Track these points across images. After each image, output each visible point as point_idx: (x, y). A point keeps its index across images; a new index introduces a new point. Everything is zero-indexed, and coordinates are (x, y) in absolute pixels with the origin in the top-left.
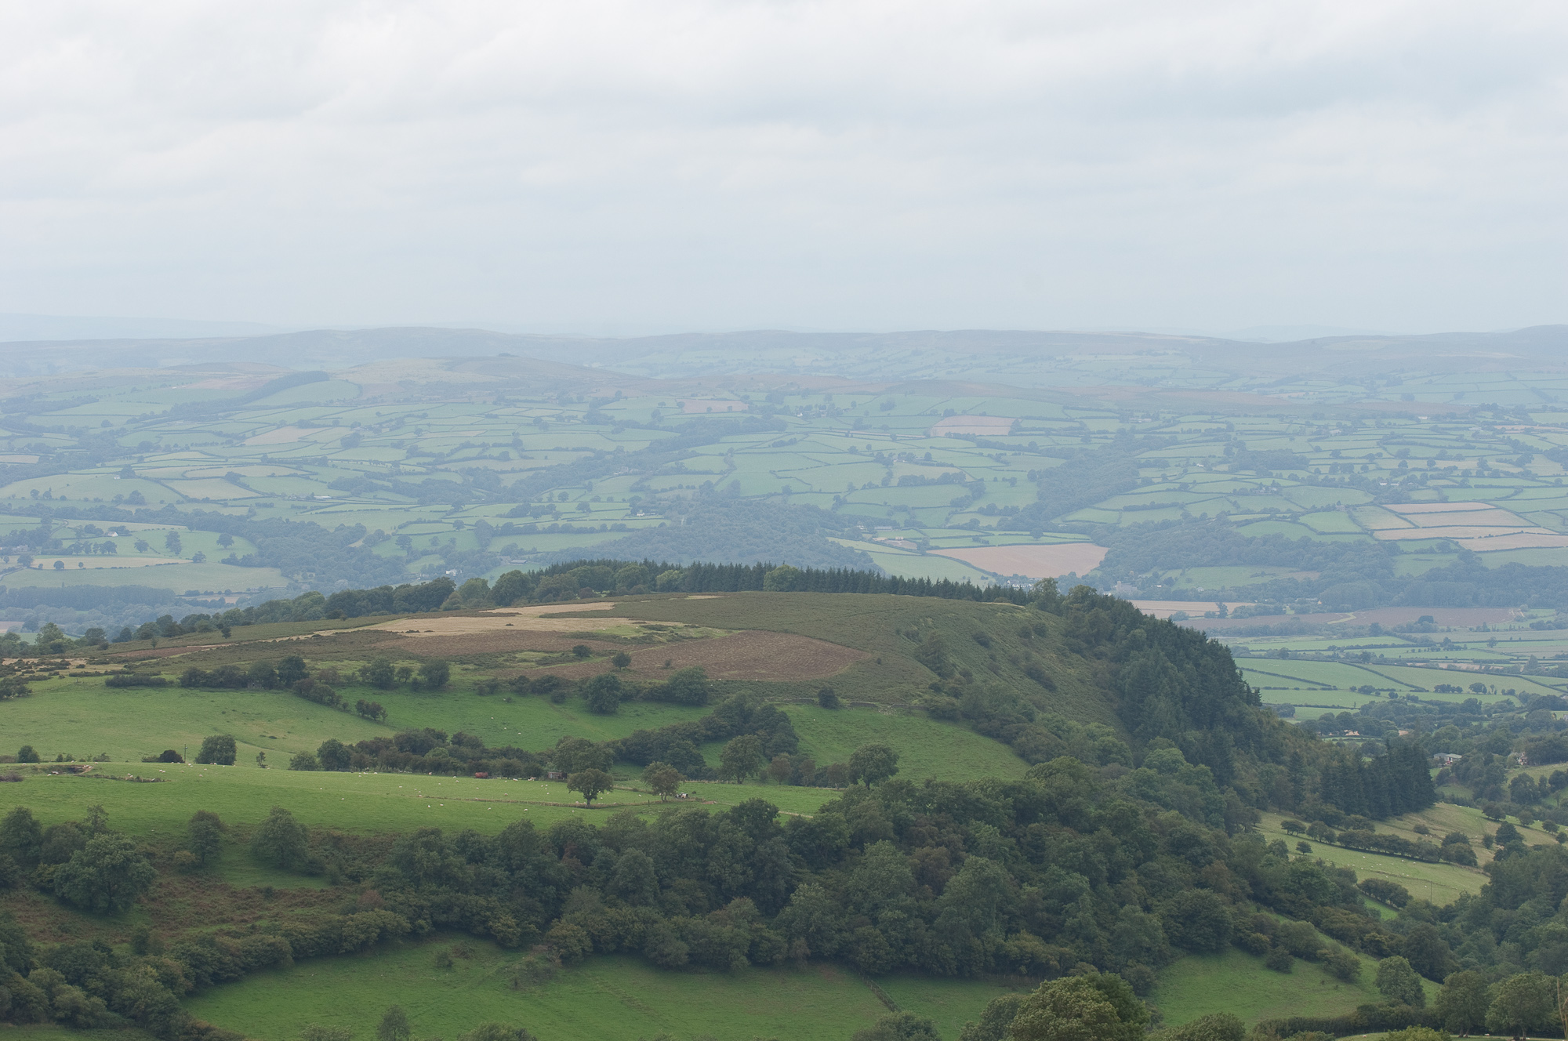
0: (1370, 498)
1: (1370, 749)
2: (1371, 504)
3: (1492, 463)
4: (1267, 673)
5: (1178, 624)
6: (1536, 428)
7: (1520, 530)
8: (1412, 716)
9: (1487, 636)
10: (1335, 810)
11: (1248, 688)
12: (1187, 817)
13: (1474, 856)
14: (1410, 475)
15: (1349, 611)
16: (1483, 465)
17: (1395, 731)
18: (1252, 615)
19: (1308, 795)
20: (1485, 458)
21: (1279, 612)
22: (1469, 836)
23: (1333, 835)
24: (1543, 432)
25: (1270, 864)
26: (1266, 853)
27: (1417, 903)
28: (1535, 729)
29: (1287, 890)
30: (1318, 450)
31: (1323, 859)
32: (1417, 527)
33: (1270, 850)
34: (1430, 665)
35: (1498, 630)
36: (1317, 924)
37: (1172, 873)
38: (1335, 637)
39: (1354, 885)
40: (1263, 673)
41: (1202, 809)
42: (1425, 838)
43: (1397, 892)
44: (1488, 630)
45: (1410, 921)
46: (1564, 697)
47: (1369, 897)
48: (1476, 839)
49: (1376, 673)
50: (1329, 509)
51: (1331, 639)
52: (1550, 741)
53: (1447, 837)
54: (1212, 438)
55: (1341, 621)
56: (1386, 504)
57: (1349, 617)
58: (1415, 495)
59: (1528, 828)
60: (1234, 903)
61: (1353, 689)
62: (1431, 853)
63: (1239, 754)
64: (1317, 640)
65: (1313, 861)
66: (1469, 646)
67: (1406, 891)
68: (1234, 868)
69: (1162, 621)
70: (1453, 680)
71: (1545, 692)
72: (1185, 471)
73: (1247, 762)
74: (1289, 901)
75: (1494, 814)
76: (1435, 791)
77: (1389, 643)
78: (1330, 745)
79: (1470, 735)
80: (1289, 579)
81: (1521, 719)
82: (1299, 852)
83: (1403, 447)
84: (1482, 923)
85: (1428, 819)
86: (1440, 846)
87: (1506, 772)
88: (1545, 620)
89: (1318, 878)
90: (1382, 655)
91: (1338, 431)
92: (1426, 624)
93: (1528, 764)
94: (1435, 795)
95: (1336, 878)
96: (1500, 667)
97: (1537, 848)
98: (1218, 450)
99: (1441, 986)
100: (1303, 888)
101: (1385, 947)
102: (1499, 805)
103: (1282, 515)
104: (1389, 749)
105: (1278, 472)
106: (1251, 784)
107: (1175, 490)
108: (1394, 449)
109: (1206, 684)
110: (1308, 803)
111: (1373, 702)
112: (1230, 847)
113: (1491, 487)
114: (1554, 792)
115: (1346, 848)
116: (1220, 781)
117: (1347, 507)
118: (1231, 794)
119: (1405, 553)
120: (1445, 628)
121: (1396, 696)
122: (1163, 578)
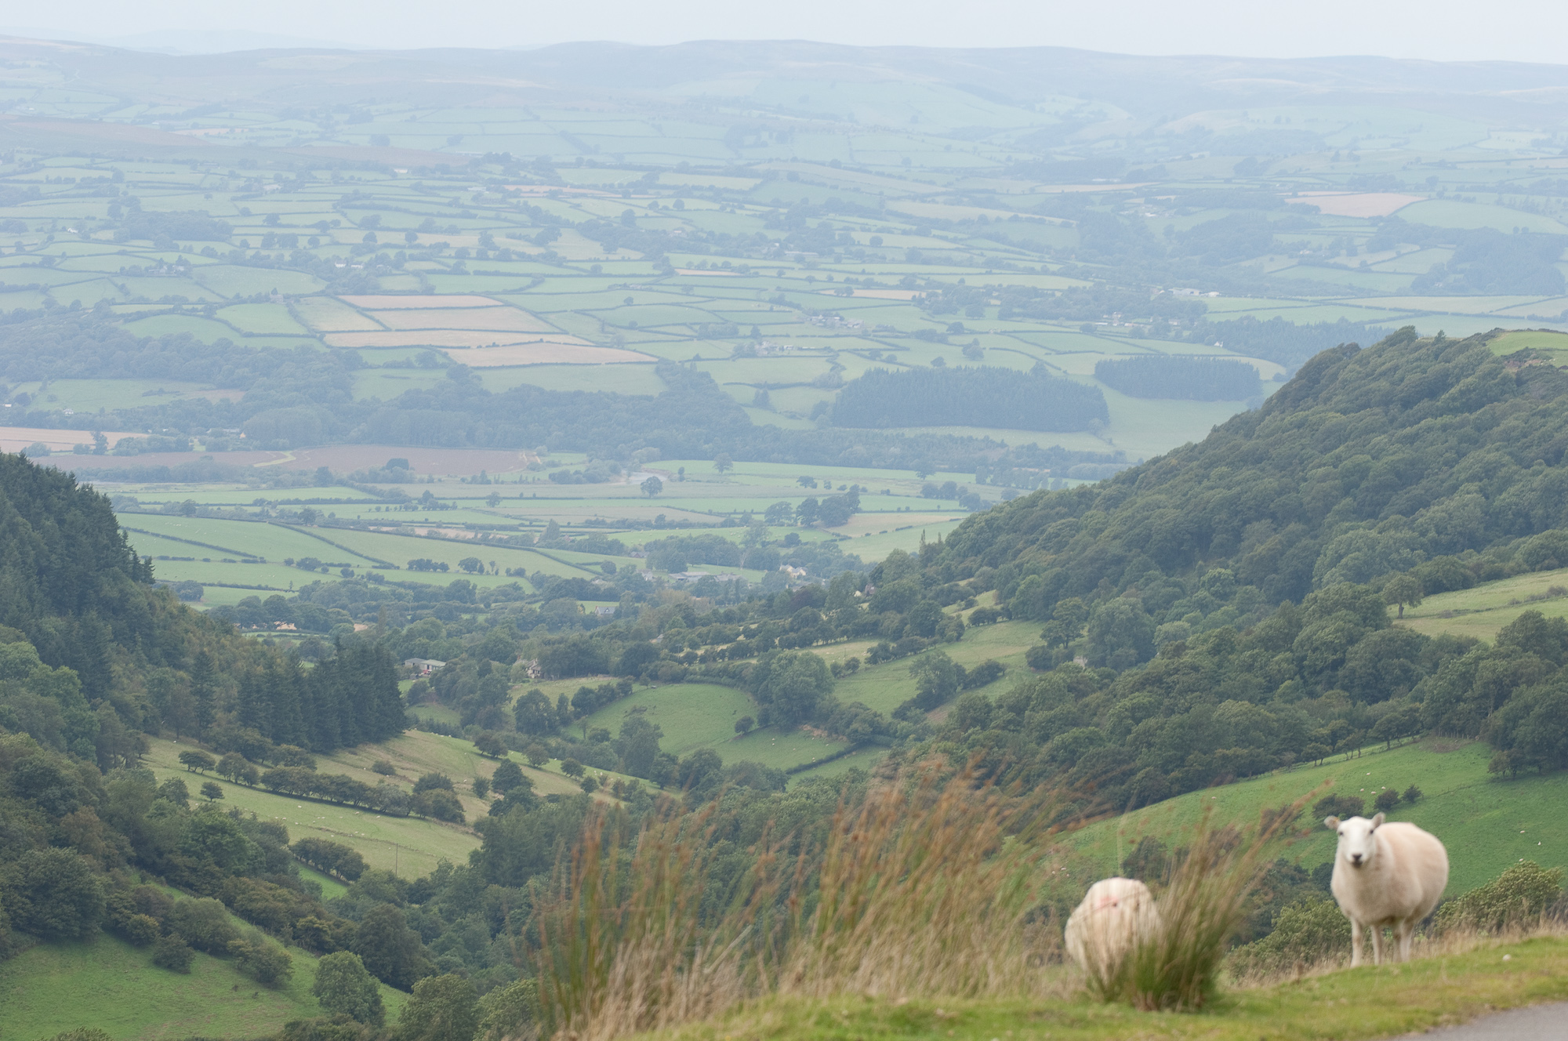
0: (321, 286)
1: (311, 650)
2: (322, 294)
3: (500, 240)
4: (164, 537)
5: (35, 461)
6: (565, 190)
7: (538, 337)
8: (374, 603)
9: (486, 491)
10: (258, 736)
11: (135, 558)
12: (41, 743)
13: (460, 807)
14: (380, 253)
15: (285, 449)
16: (486, 241)
17: (348, 625)
18: (143, 451)
19: (219, 714)
20: (489, 232)
21: (183, 447)
22: (453, 779)
23: (255, 773)
24: (575, 196)
25: (162, 814)
26: (156, 797)
27: (375, 875)
28: (554, 626)
29: (185, 852)
30: (246, 213)
31: (240, 808)
32: (387, 329)
33: (162, 793)
34: (401, 530)
35: (502, 483)
36: (229, 903)
37: (17, 825)
38: (264, 486)
39: (284, 847)
40: (157, 535)
41: (63, 732)
42: (388, 779)
43: (346, 857)
44: (489, 482)
45: (364, 901)
46: (597, 582)
47: (306, 865)
48: (463, 784)
49: (323, 539)
50: (259, 299)
51: (258, 488)
52: (574, 645)
53: (422, 780)
54: (92, 191)
55: (274, 463)
56: (344, 294)
57: (285, 457)
58: (387, 283)
59: (540, 769)
60: (108, 870)
61: (289, 562)
62: (397, 802)
63: (119, 653)
64: (238, 489)
65: (225, 810)
66: (460, 504)
67: (360, 857)
68: (109, 818)
69: (10, 455)
70: (435, 552)
71: (568, 573)
72: (51, 239)
73: (131, 665)
74: (189, 868)
75: (490, 749)
76: (406, 713)
77: (344, 497)
78: (254, 643)
79: (459, 633)
80: (199, 400)
81: (534, 611)
82: (205, 797)
83: (371, 213)
84: (470, 906)
85: (394, 753)
86: (411, 793)
87: (510, 688)
88: (572, 469)
89: (232, 836)
90: (332, 515)
91: (275, 186)
92: (398, 471)
93: (542, 676)
94: (406, 718)
95: (258, 836)
96: (504, 535)
97: (553, 798)
98: (99, 208)
99: (409, 997)
100: (209, 850)
101: (328, 939)
102: (498, 735)
103: (190, 307)
104: (339, 650)
105: (188, 243)
106: (137, 698)
107: (34, 265)
108: (358, 216)
109: (72, 549)
110: (219, 725)
111: (317, 583)
112: (106, 788)
113: (497, 274)
114: (578, 718)
115: (274, 792)
116: (91, 692)
117: (287, 297)
118: (106, 710)
119: (371, 367)
120: (426, 477)
121: (352, 574)
122: (14, 394)
